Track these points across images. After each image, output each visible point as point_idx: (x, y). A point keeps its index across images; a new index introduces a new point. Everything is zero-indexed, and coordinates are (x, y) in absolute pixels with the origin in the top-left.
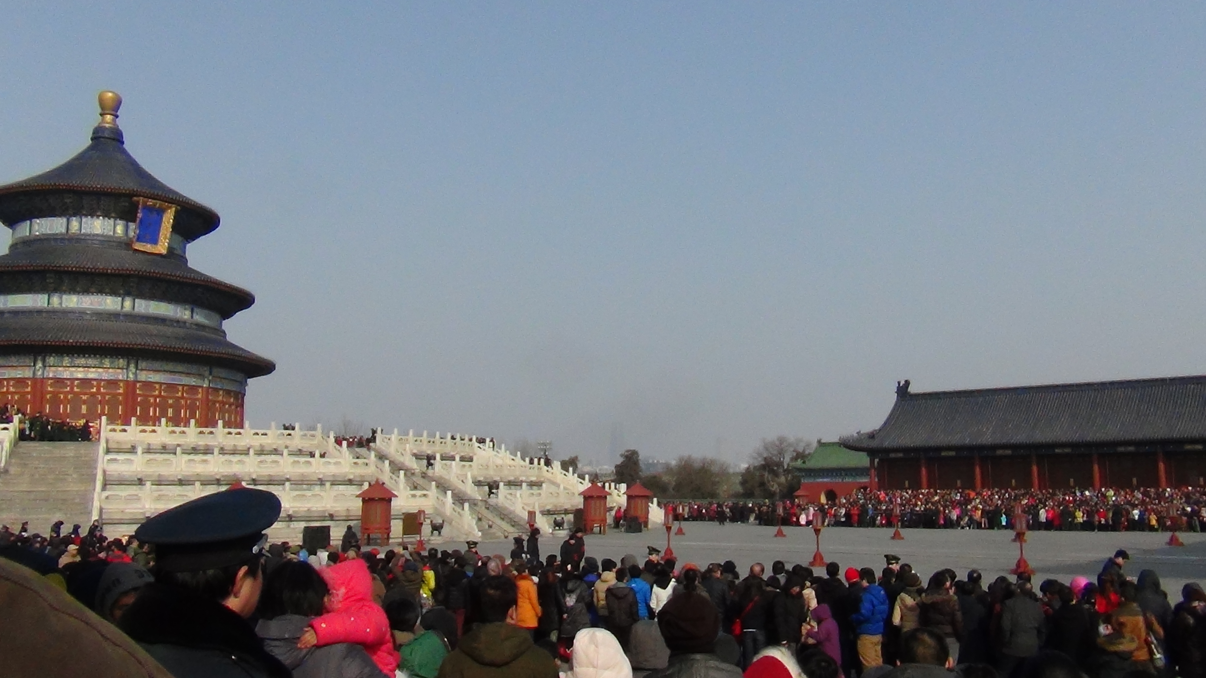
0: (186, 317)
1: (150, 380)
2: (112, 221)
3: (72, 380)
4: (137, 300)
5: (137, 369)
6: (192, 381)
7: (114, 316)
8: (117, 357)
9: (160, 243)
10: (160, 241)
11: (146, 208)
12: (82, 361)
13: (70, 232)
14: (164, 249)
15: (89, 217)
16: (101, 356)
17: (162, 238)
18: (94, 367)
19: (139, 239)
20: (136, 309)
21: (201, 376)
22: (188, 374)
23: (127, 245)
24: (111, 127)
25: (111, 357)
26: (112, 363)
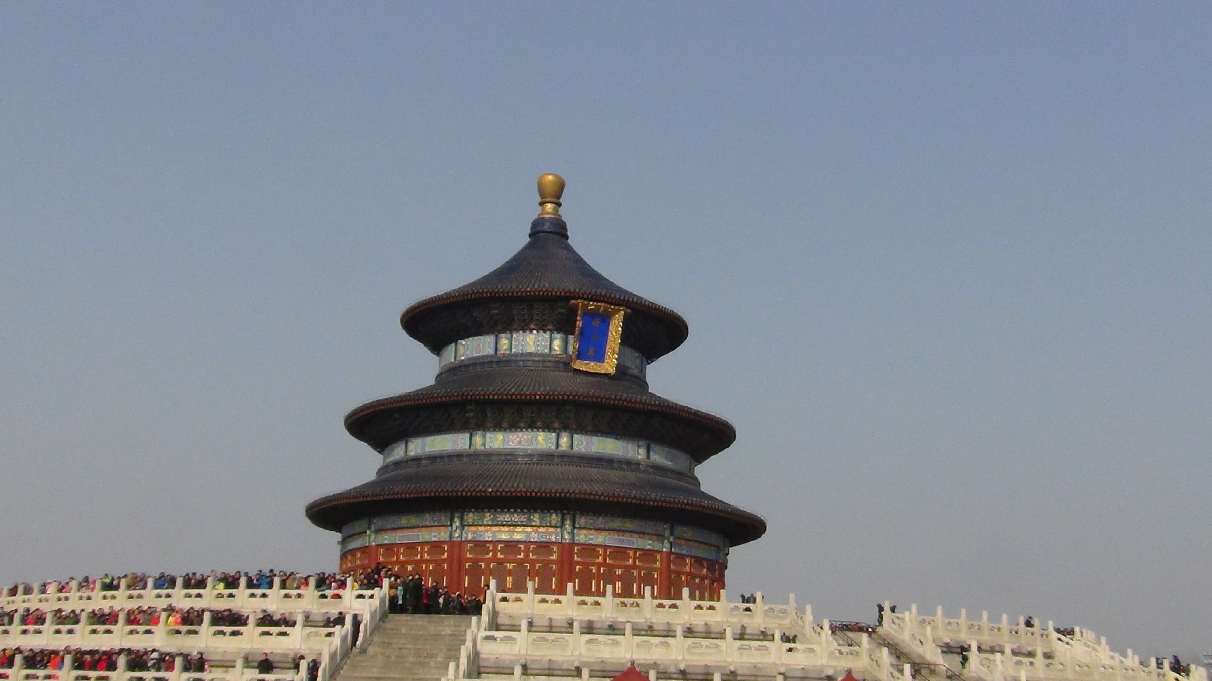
0: (640, 457)
1: (590, 542)
2: (547, 335)
3: (495, 543)
4: (576, 436)
5: (574, 527)
6: (647, 544)
7: (547, 457)
8: (548, 512)
9: (606, 361)
10: (606, 357)
11: (587, 313)
12: (506, 517)
13: (498, 353)
14: (612, 368)
15: (521, 332)
16: (529, 511)
17: (609, 352)
18: (521, 526)
19: (580, 355)
20: (575, 448)
21: (660, 537)
22: (641, 534)
23: (565, 364)
24: (552, 218)
25: (542, 511)
26: (541, 519)
